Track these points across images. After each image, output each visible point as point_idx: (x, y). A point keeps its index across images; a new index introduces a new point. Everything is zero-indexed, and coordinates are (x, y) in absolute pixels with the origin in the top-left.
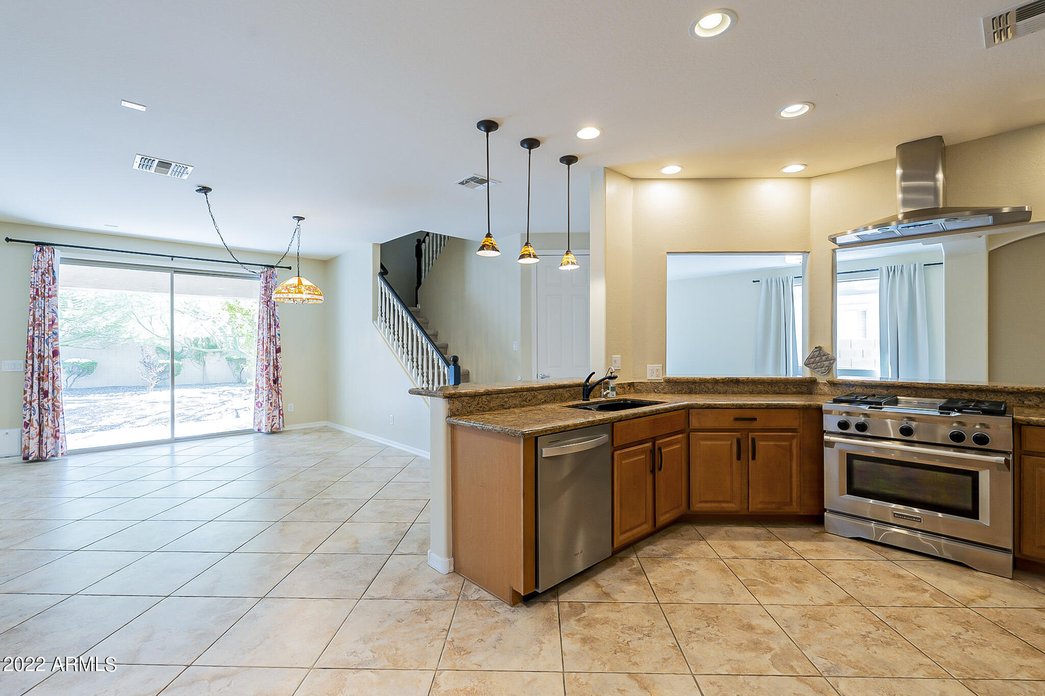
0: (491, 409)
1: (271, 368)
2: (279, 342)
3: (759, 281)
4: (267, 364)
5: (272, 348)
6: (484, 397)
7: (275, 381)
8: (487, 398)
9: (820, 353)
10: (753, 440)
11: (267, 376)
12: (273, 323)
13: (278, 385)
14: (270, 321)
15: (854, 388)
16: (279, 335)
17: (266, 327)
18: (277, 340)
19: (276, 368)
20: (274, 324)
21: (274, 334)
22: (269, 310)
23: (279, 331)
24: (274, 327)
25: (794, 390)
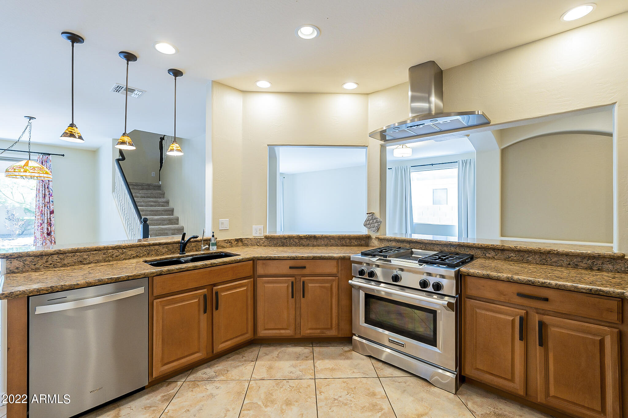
1: (45, 226)
2: (53, 206)
3: (391, 169)
4: (42, 222)
5: (46, 211)
7: (49, 234)
9: (372, 217)
10: (304, 283)
11: (42, 230)
12: (47, 193)
13: (51, 236)
14: (45, 192)
15: (391, 243)
16: (52, 202)
17: (41, 195)
18: (51, 205)
19: (50, 224)
20: (48, 194)
21: (48, 201)
22: (44, 184)
23: (53, 199)
24: (48, 196)
25: (356, 243)
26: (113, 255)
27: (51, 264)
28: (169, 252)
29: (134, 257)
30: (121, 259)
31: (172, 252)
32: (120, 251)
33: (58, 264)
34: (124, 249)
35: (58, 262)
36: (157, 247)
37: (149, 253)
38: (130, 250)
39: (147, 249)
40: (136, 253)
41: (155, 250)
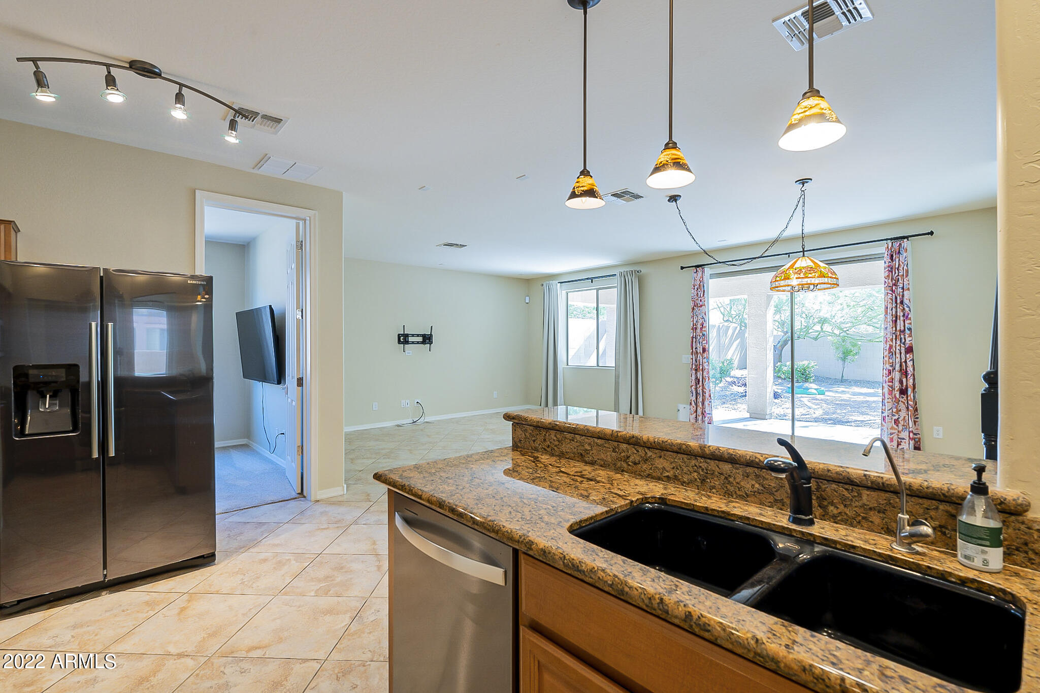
1: (897, 375)
2: (910, 339)
4: (891, 368)
5: (898, 348)
7: (903, 392)
11: (891, 384)
12: (900, 314)
13: (907, 397)
14: (896, 312)
16: (910, 329)
17: (889, 318)
18: (907, 336)
19: (904, 373)
20: (902, 314)
21: (902, 328)
22: (894, 297)
23: (910, 324)
24: (902, 318)
26: (628, 457)
27: (548, 447)
28: (767, 496)
29: (668, 477)
30: (642, 473)
31: (776, 500)
32: (642, 452)
33: (555, 448)
34: (649, 448)
35: (556, 446)
36: (726, 467)
37: (704, 480)
38: (660, 457)
39: (700, 467)
40: (673, 468)
41: (722, 474)
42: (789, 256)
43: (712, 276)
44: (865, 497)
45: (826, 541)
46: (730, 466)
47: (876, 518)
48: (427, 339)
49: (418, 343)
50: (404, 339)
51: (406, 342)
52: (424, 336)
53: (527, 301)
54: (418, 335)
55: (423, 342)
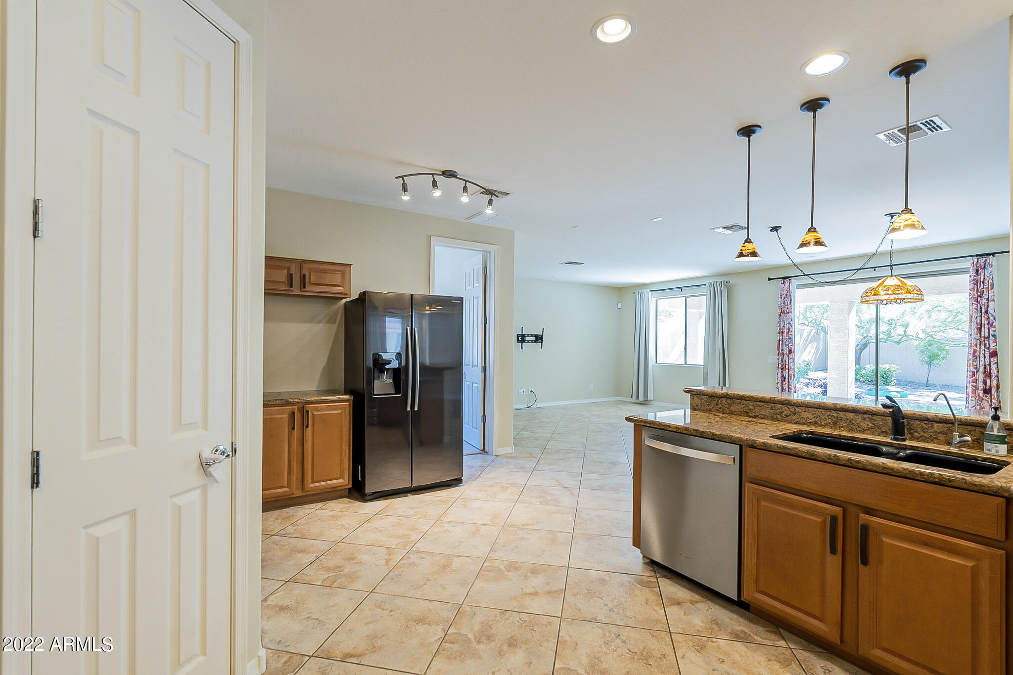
0: (731, 413)
1: (981, 377)
2: (995, 344)
4: (975, 370)
5: (982, 352)
6: (724, 400)
7: (987, 391)
8: (728, 401)
11: (975, 384)
13: (991, 396)
14: (981, 320)
16: (994, 336)
17: (974, 325)
18: (991, 342)
19: (988, 375)
20: (986, 322)
21: (987, 335)
22: (979, 307)
23: (995, 331)
24: (986, 326)
26: (782, 412)
27: (720, 408)
28: (876, 429)
29: (810, 422)
30: (792, 421)
31: (882, 432)
32: (792, 408)
33: (726, 409)
34: (797, 406)
35: (726, 407)
36: (850, 415)
37: (836, 423)
38: (805, 411)
39: (833, 416)
40: (815, 417)
41: (848, 419)
42: (875, 270)
43: (799, 287)
44: (935, 427)
45: (912, 448)
46: (853, 414)
47: (941, 437)
48: (539, 339)
49: (532, 342)
50: (521, 339)
51: (523, 341)
52: (536, 336)
53: (619, 307)
54: (532, 335)
55: (536, 341)
